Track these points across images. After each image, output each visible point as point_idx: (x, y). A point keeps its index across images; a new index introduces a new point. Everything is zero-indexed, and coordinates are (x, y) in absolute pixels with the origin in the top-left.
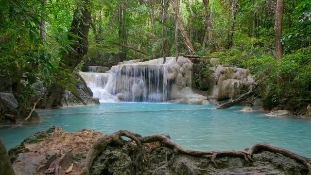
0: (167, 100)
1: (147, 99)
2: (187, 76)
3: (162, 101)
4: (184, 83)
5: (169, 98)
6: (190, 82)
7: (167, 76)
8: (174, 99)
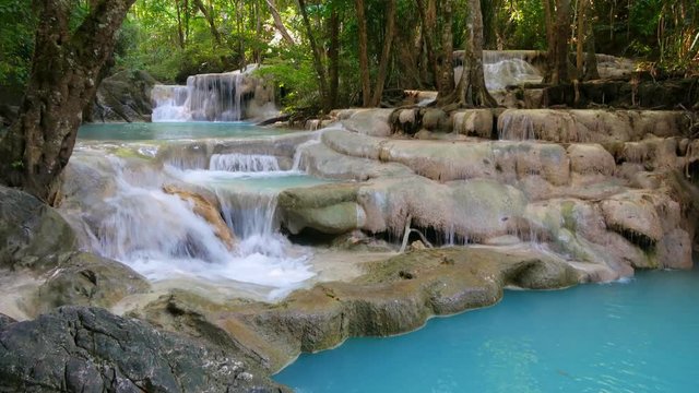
0: (242, 119)
1: (220, 118)
2: (268, 89)
3: (237, 120)
4: (265, 97)
5: (244, 117)
6: (272, 95)
7: (241, 89)
8: (253, 117)
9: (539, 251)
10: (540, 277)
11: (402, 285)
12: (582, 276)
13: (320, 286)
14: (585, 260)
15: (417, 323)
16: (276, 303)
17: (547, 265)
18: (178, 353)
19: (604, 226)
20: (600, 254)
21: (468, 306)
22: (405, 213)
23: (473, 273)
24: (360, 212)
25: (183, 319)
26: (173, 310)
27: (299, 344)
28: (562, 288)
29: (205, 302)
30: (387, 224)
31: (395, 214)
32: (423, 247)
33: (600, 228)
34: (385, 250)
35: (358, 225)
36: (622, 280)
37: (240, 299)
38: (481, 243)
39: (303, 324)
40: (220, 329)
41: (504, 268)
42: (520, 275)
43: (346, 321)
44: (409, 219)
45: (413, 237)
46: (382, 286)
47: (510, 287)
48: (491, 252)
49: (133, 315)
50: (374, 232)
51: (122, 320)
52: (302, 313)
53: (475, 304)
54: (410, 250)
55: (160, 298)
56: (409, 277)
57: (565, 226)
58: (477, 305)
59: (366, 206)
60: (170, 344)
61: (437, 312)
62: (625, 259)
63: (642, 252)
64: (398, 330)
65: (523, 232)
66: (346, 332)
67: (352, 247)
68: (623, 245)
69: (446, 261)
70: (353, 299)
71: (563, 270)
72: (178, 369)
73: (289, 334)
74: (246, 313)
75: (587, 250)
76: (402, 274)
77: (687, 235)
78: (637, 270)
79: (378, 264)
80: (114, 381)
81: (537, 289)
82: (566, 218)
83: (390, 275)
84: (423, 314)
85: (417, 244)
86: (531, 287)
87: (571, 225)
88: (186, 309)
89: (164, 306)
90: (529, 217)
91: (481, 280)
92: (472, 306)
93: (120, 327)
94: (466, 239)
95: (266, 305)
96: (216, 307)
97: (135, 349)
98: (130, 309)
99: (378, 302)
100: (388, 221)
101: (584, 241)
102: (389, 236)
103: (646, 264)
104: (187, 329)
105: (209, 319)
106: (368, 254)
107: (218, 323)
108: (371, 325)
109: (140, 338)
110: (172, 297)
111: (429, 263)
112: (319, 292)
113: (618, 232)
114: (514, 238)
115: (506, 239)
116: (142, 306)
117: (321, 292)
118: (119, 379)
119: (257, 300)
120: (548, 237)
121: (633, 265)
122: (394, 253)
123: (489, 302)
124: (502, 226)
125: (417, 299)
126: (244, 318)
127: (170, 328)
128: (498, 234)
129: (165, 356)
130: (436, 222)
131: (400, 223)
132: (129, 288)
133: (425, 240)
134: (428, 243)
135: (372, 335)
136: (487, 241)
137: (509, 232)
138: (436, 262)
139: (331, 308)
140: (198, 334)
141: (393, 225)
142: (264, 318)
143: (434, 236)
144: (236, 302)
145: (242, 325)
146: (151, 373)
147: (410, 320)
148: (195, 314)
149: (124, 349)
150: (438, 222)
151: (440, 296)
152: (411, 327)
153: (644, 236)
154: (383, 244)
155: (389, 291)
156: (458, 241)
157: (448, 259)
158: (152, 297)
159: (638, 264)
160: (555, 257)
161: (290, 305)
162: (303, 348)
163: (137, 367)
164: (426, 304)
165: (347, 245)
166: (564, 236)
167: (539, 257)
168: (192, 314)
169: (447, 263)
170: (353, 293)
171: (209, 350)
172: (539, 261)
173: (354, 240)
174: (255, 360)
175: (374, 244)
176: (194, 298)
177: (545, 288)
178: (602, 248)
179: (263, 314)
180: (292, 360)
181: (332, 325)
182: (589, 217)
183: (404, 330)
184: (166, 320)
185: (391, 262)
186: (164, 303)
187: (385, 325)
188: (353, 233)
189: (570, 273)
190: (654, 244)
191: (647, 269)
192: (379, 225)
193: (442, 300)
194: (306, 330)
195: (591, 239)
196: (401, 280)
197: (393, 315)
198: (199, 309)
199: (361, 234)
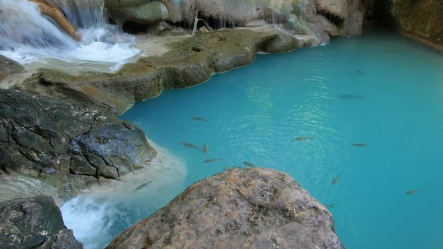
9: (278, 29)
10: (277, 45)
11: (195, 55)
12: (301, 43)
13: (142, 60)
14: (303, 33)
15: (205, 78)
16: (114, 73)
17: (282, 38)
18: (54, 109)
19: (316, 11)
20: (312, 29)
21: (235, 66)
22: (194, 8)
23: (238, 45)
24: (164, 9)
25: (52, 88)
26: (44, 83)
27: (133, 97)
28: (289, 51)
29: (66, 76)
30: (183, 17)
31: (187, 9)
32: (207, 31)
33: (314, 12)
34: (182, 34)
35: (163, 18)
36: (323, 44)
37: (89, 72)
38: (243, 26)
39: (134, 85)
40: (79, 92)
41: (257, 41)
42: (266, 45)
43: (161, 81)
44: (196, 12)
45: (200, 24)
46: (182, 57)
47: (260, 53)
48: (249, 31)
49: (16, 88)
50: (174, 22)
51: (8, 91)
52: (132, 78)
53: (239, 65)
54: (199, 33)
55: (33, 75)
56: (198, 50)
57: (293, 12)
58: (240, 65)
59: (168, 4)
60: (47, 104)
61: (216, 71)
62: (326, 31)
63: (335, 26)
64: (194, 83)
65: (268, 17)
66: (162, 87)
67: (160, 33)
68: (326, 24)
69: (221, 39)
70: (164, 67)
71: (290, 40)
72: (56, 118)
73: (126, 92)
74: (95, 80)
75: (305, 27)
76: (194, 49)
77: (361, 14)
78: (333, 38)
79: (179, 43)
80: (14, 129)
81: (275, 53)
82: (294, 7)
83: (186, 50)
84: (208, 73)
85: (203, 29)
86: (272, 52)
87: (296, 12)
88: (53, 81)
89: (37, 81)
90: (272, 7)
91: (243, 50)
92: (238, 66)
93: (8, 96)
94: (233, 24)
95: (108, 75)
96: (74, 78)
97: (22, 109)
98: (13, 84)
99: (180, 67)
100: (183, 14)
101: (304, 22)
102: (184, 25)
103: (337, 34)
104: (57, 94)
105: (70, 87)
106: (171, 37)
107: (78, 88)
108: (177, 82)
109: (24, 102)
110: (41, 74)
111: (210, 41)
112: (142, 64)
113: (323, 15)
114: (263, 22)
115: (258, 23)
116: (21, 81)
117: (143, 64)
118: (17, 128)
119: (101, 72)
120: (282, 20)
121: (330, 35)
122: (188, 36)
123: (247, 63)
124: (255, 13)
125: (204, 63)
126: (94, 84)
127: (45, 94)
128: (253, 19)
129: (45, 111)
130: (214, 13)
131: (192, 15)
132: (8, 70)
133: (208, 26)
134: (210, 28)
135: (178, 87)
136: (246, 25)
137: (260, 18)
138: (215, 40)
139: (150, 74)
140: (65, 96)
141: (187, 17)
142: (108, 83)
143: (213, 22)
144: (87, 75)
145: (94, 88)
146: (38, 122)
147: (201, 77)
148: (61, 84)
149: (15, 110)
150: (215, 13)
151: (218, 61)
152: (201, 81)
153: (337, 16)
154: (181, 30)
155: (186, 60)
156: (228, 25)
157: (223, 37)
158: (28, 75)
159: (332, 34)
160: (287, 33)
161: (124, 73)
162: (136, 99)
163: (28, 120)
164: (210, 67)
165: (157, 32)
166: (292, 19)
167: (277, 33)
168: (58, 84)
169: (222, 40)
170: (164, 63)
171: (74, 105)
172: (277, 36)
173: (162, 28)
174: (107, 109)
175: (175, 30)
176: (58, 74)
177: (279, 52)
178: (313, 25)
179: (106, 80)
180: (130, 106)
181: (152, 83)
182: (307, 6)
183: (197, 83)
184: (40, 89)
185: (187, 41)
186: (36, 78)
187: (185, 81)
188: (161, 24)
189: (295, 41)
190: (342, 21)
191: (338, 36)
192: (178, 17)
193: (220, 63)
194: (136, 88)
195: (307, 20)
196: (193, 53)
197: (190, 75)
198: (62, 80)
199: (166, 24)
